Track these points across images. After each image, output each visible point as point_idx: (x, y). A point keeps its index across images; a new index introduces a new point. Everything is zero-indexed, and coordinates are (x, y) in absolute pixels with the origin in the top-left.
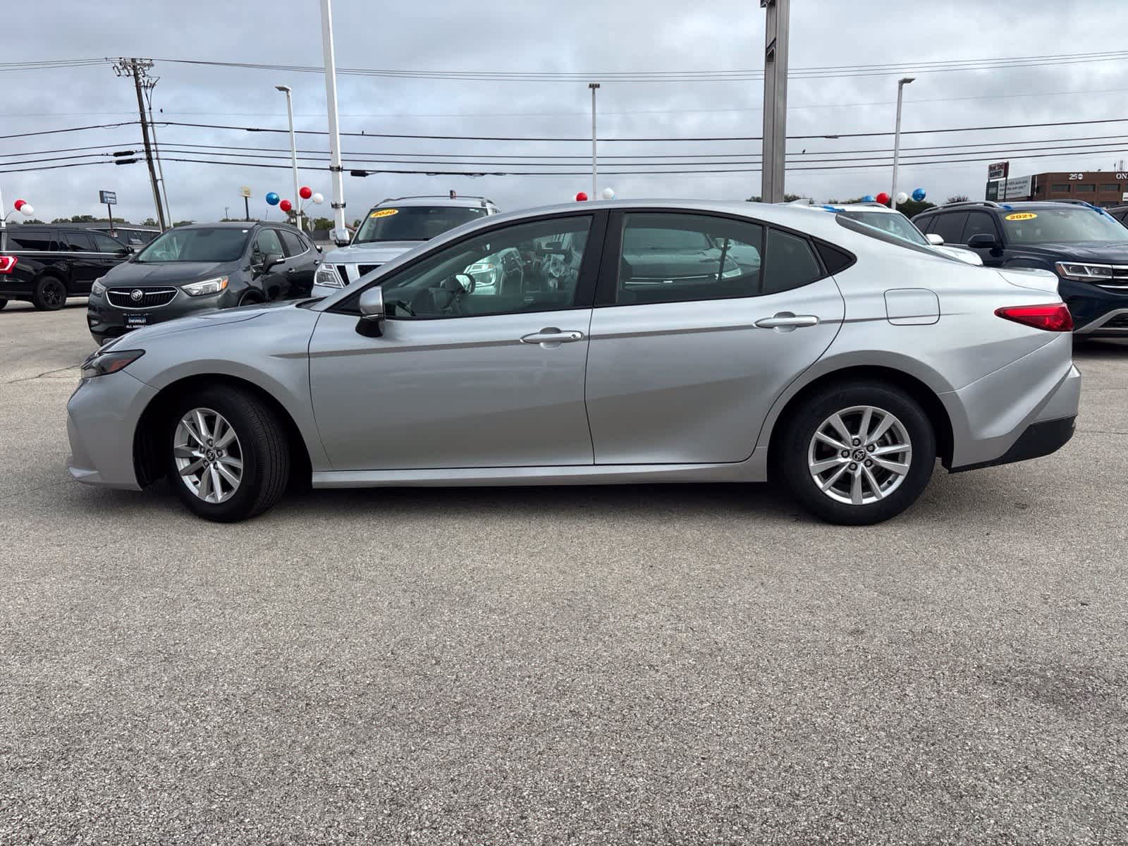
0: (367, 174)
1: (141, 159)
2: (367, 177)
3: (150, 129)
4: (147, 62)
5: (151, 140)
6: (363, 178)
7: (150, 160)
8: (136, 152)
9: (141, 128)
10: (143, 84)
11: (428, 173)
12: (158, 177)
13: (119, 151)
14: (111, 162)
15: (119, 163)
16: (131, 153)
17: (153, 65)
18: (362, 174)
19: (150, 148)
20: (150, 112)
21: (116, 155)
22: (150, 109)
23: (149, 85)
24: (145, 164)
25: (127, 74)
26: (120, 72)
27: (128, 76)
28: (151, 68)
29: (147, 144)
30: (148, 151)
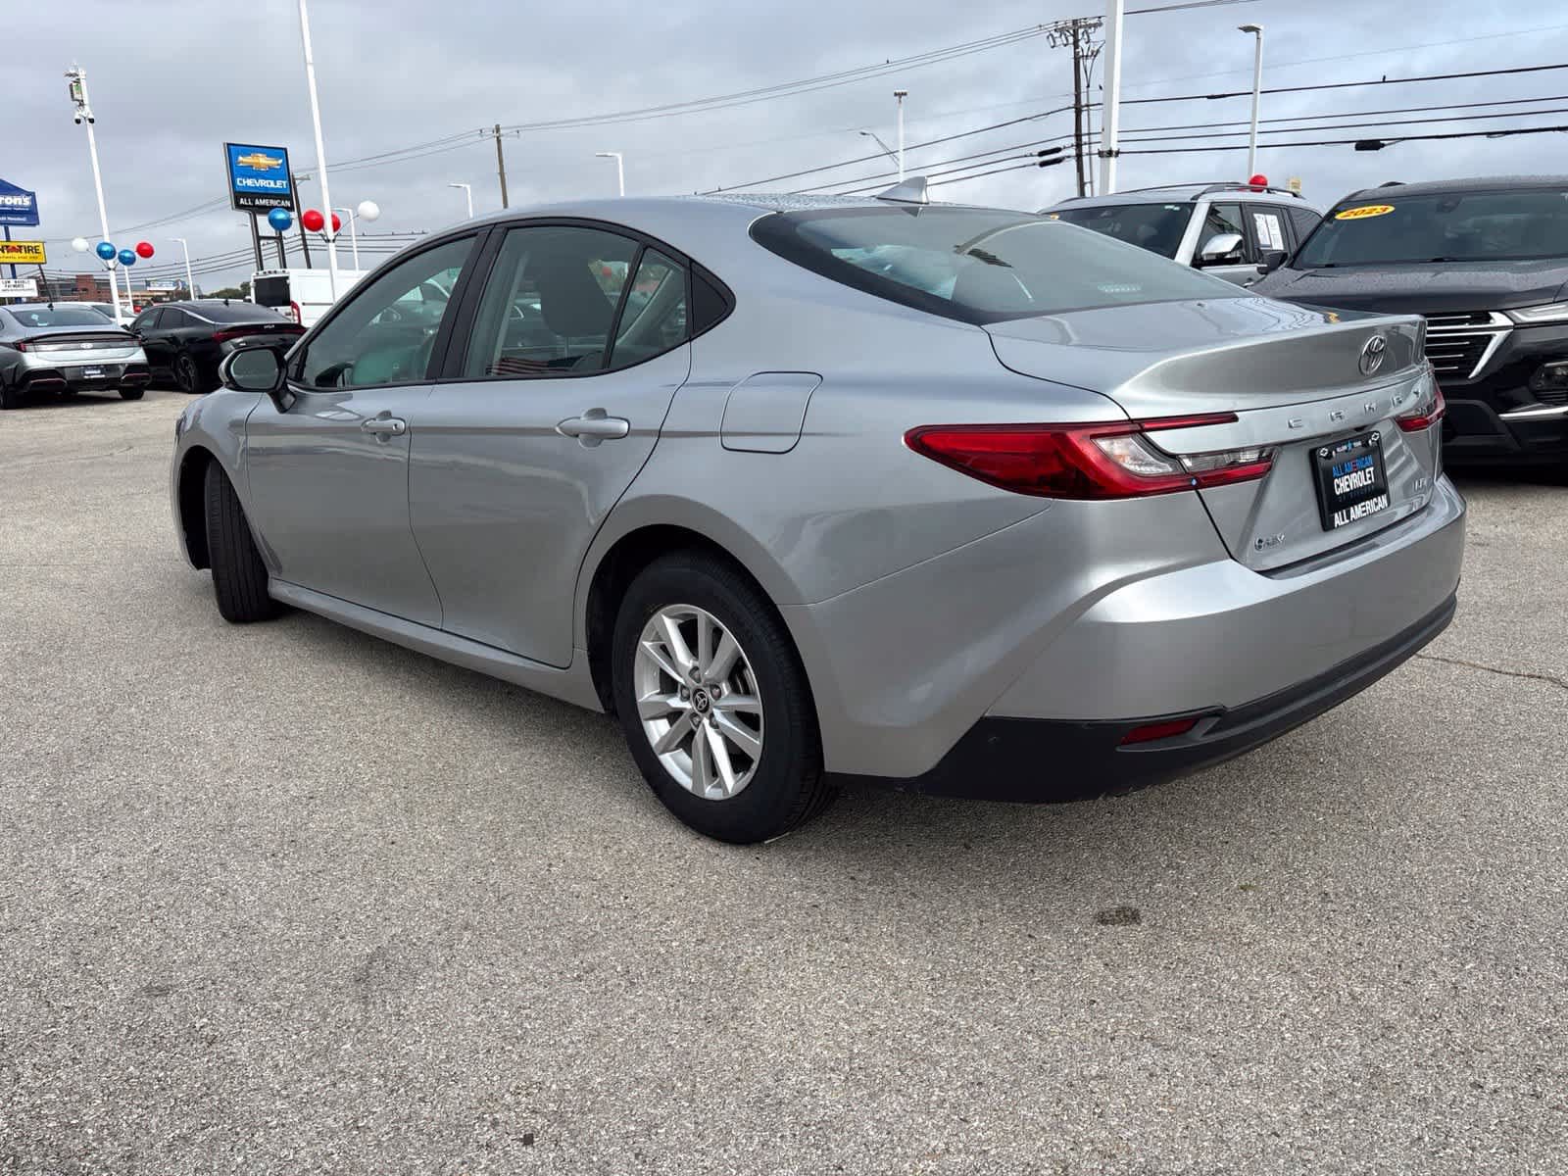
0: (1383, 145)
1: (1069, 157)
2: (1382, 149)
3: (1084, 115)
4: (1096, 21)
5: (1084, 130)
6: (1375, 151)
7: (1079, 157)
8: (1065, 148)
9: (1074, 114)
10: (1081, 54)
11: (1489, 134)
12: (1087, 179)
13: (1043, 149)
14: (1034, 164)
15: (1043, 164)
16: (1058, 150)
17: (1100, 24)
18: (1374, 145)
19: (1081, 140)
20: (1088, 92)
21: (1041, 154)
22: (1088, 86)
23: (1090, 54)
24: (1073, 163)
25: (1065, 42)
26: (1054, 42)
27: (1065, 45)
28: (1099, 29)
29: (1078, 136)
30: (1079, 146)
